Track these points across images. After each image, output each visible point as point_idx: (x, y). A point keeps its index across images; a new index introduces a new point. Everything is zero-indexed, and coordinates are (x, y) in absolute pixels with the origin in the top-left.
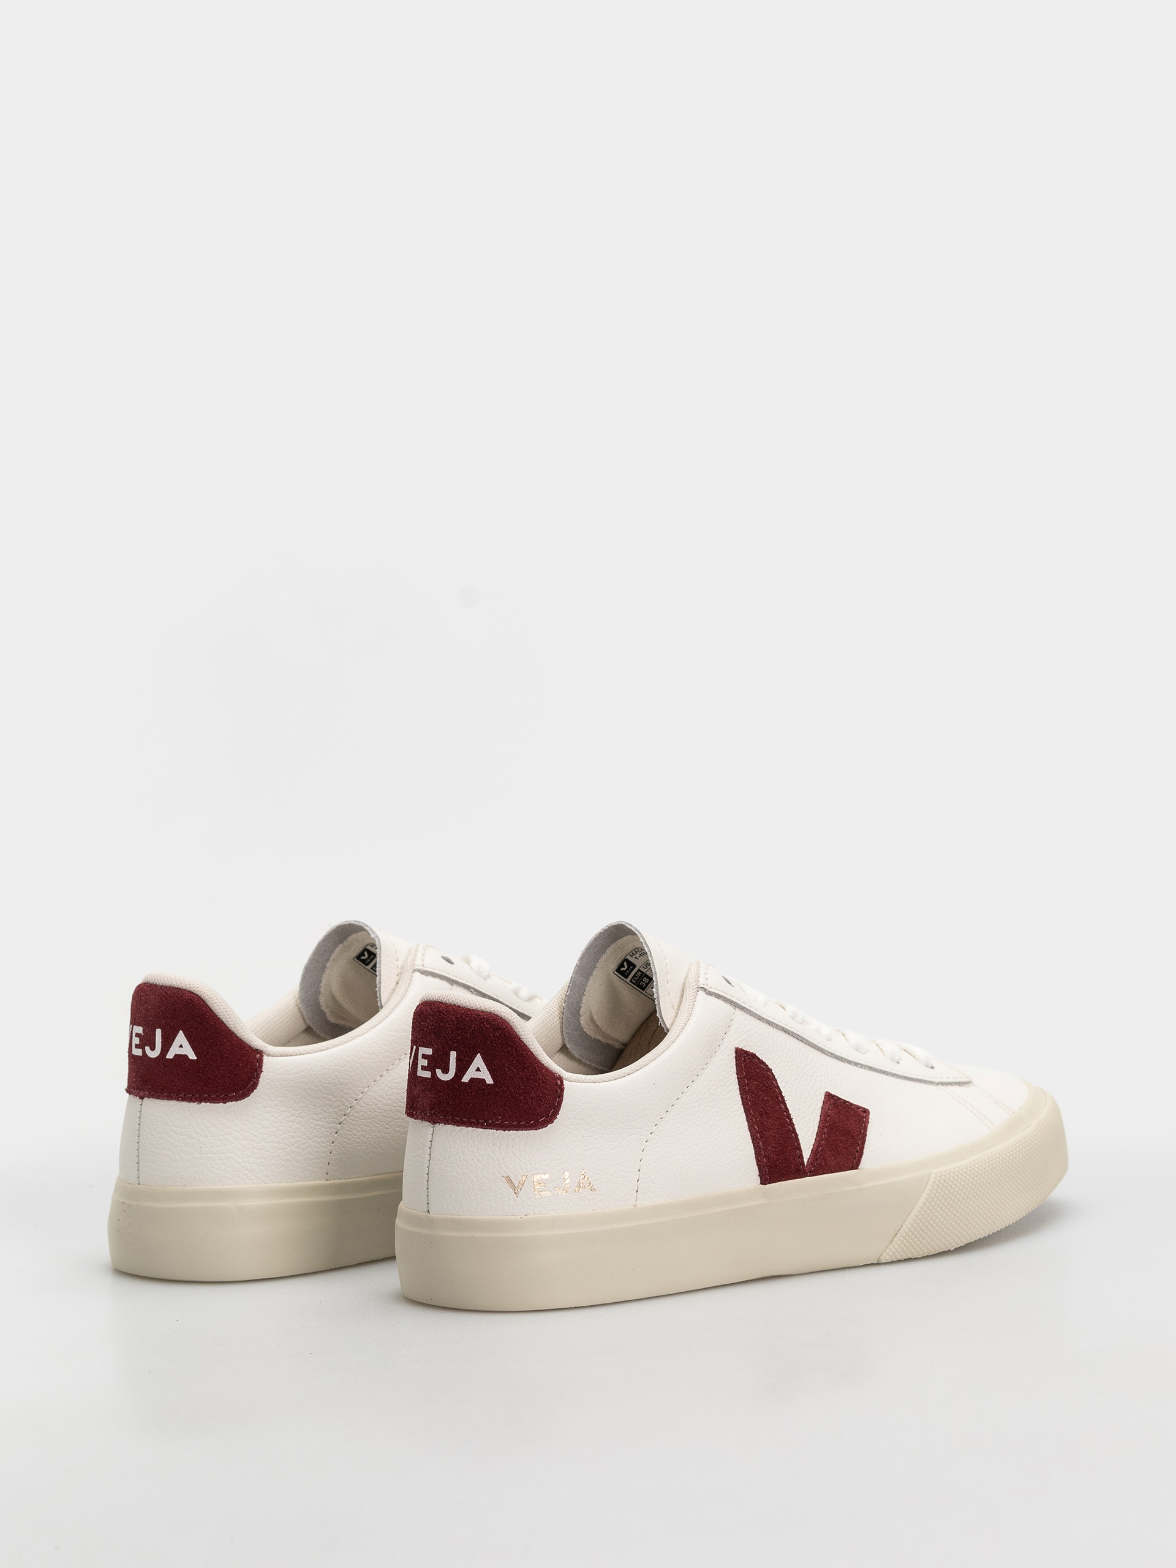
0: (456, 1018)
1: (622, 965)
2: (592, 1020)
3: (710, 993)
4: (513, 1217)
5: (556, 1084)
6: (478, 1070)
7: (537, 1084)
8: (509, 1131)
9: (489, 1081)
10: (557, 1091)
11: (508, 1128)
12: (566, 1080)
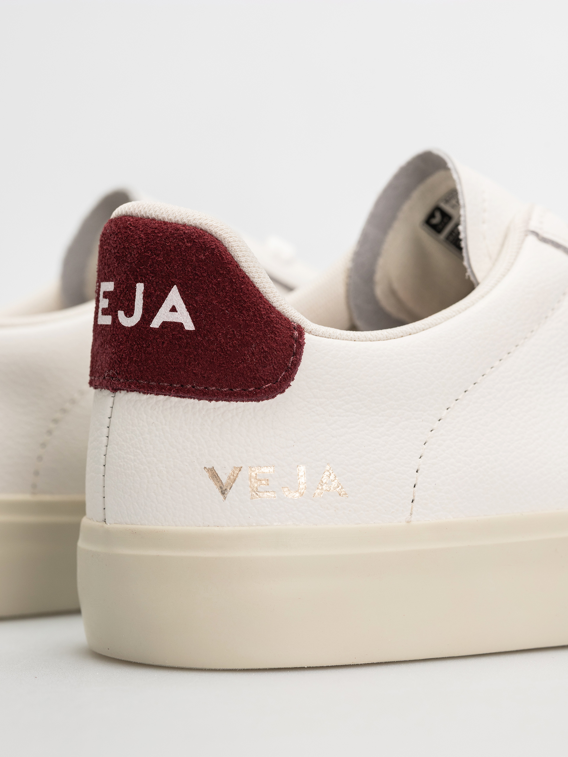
0: (146, 234)
1: (432, 215)
2: (393, 293)
3: (545, 240)
4: (217, 529)
5: (292, 336)
6: (174, 309)
7: (261, 334)
8: (217, 401)
9: (189, 326)
10: (292, 346)
11: (215, 396)
12: (310, 332)
